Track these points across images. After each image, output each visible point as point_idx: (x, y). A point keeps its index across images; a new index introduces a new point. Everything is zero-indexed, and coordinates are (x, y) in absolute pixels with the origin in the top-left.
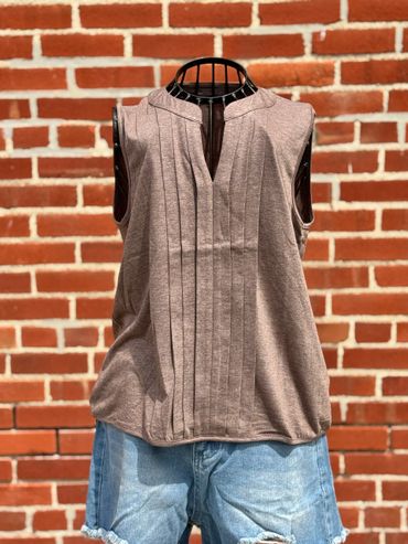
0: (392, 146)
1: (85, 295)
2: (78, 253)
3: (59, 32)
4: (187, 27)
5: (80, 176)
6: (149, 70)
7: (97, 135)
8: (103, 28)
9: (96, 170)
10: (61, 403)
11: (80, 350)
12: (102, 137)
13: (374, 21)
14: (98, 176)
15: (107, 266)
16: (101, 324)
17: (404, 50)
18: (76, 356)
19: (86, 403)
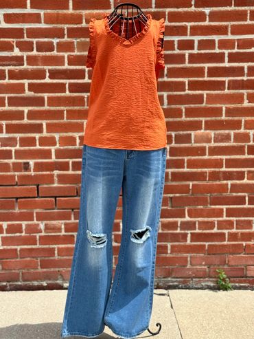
1: (9, 122)
2: (6, 102)
5: (7, 65)
6: (39, 15)
7: (15, 46)
9: (15, 62)
11: (8, 148)
12: (17, 47)
14: (15, 65)
15: (20, 108)
16: (18, 136)
17: (156, 7)
18: (6, 151)
19: (12, 173)
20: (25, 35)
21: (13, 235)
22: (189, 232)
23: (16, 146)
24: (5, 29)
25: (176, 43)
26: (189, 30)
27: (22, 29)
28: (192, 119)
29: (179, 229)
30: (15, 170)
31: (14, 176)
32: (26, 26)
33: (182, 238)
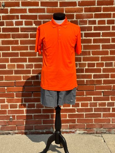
20: (38, 18)
21: (30, 109)
22: (111, 107)
25: (106, 21)
26: (112, 15)
27: (37, 15)
28: (113, 56)
29: (106, 106)
32: (38, 14)
33: (108, 110)
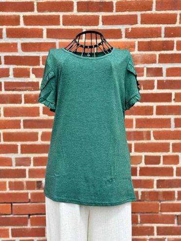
0: (160, 78)
1: (25, 143)
2: (22, 124)
3: (14, 27)
4: (71, 25)
5: (23, 90)
6: (54, 44)
7: (31, 72)
8: (34, 25)
9: (30, 87)
10: (14, 191)
11: (22, 167)
12: (33, 73)
13: (152, 24)
14: (31, 90)
15: (35, 130)
16: (32, 156)
17: (165, 37)
18: (21, 170)
19: (25, 191)
23: (29, 165)
24: (22, 57)
30: (28, 188)
31: (27, 194)
